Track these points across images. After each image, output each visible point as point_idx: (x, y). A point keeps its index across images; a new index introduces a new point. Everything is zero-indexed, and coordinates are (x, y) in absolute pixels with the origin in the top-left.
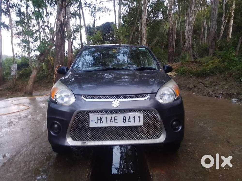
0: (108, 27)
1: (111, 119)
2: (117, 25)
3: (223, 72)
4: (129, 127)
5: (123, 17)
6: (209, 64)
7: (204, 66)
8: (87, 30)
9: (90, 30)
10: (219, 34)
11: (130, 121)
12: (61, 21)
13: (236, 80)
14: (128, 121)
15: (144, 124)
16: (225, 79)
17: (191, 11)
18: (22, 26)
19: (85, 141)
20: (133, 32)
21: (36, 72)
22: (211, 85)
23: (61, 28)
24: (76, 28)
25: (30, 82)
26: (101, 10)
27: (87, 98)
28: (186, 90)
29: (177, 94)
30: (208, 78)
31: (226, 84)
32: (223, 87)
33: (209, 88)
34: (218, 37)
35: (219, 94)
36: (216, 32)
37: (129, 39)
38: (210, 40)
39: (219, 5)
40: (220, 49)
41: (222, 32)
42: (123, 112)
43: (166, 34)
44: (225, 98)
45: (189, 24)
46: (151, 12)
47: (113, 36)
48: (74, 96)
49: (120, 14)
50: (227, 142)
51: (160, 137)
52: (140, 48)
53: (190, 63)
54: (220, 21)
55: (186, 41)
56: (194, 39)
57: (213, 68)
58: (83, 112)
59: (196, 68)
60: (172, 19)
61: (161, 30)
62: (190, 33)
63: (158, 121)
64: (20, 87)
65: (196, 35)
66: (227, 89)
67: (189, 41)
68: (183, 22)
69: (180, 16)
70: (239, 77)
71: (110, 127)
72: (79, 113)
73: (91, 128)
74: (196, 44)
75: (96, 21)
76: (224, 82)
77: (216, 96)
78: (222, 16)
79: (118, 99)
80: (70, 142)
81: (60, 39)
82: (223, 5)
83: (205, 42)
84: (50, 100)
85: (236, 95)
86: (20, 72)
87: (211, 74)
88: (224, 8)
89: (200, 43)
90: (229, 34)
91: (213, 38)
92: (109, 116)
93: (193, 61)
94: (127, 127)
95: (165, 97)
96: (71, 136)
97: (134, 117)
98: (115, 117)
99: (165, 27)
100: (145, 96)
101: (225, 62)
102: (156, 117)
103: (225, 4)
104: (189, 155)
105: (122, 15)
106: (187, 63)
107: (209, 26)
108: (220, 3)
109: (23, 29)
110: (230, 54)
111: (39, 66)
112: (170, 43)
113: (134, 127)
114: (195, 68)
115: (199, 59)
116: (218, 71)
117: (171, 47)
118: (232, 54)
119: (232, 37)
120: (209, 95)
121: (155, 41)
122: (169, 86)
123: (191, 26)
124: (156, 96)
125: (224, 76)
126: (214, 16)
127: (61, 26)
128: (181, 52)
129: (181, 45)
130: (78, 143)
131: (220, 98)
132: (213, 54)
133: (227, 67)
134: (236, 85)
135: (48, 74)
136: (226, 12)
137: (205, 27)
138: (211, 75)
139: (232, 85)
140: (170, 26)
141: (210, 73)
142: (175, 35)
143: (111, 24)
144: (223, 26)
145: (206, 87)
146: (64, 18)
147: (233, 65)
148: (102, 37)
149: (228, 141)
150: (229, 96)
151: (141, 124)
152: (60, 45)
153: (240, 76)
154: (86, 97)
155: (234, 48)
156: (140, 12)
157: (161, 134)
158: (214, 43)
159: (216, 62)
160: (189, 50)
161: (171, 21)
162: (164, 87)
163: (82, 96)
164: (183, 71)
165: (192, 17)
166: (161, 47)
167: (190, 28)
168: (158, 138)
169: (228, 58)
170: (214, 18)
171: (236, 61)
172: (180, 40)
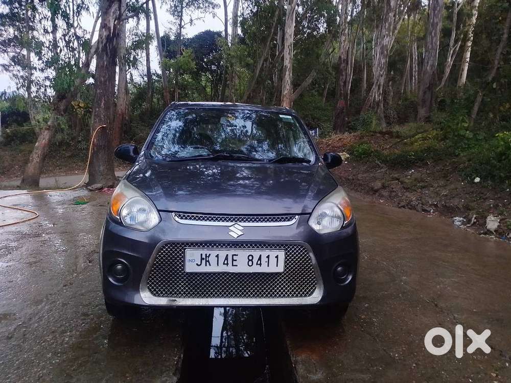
0: (208, 41)
1: (227, 258)
2: (230, 38)
3: (441, 159)
4: (259, 274)
5: (243, 24)
6: (416, 141)
7: (406, 144)
8: (163, 46)
9: (168, 45)
10: (443, 72)
11: (260, 264)
12: (109, 28)
13: (465, 179)
14: (257, 264)
15: (285, 270)
16: (443, 175)
17: (387, 24)
18: (13, 25)
19: (175, 297)
20: (262, 59)
21: (48, 135)
22: (415, 186)
23: (108, 45)
24: (137, 39)
25: (36, 157)
26: (196, 5)
27: (182, 218)
28: (367, 193)
29: (347, 217)
30: (410, 170)
31: (444, 186)
32: (439, 192)
33: (412, 192)
34: (440, 79)
35: (431, 205)
36: (434, 72)
37: (253, 72)
38: (422, 88)
39: (444, 12)
40: (442, 105)
41: (448, 70)
42: (249, 247)
43: (333, 67)
44: (441, 214)
45: (382, 53)
46: (304, 16)
47: (219, 63)
48: (157, 213)
49: (235, 16)
50: (433, 305)
51: (312, 293)
52: (281, 116)
53: (379, 135)
54: (445, 46)
55: (373, 84)
56: (389, 81)
57: (422, 151)
58: (174, 244)
59: (389, 148)
60: (346, 38)
61: (322, 58)
62: (381, 70)
63: (311, 266)
64: (6, 164)
65: (394, 72)
66: (446, 195)
67: (379, 89)
68: (370, 41)
69: (363, 29)
70: (471, 174)
71: (224, 273)
72: (166, 245)
73: (187, 273)
74: (393, 93)
75: (182, 29)
76: (442, 183)
77: (424, 210)
78: (450, 35)
79: (240, 222)
80: (146, 298)
81: (107, 68)
82: (452, 12)
83: (411, 88)
84: (109, 217)
85: (462, 210)
86: (8, 131)
87: (417, 162)
88: (455, 19)
89: (402, 91)
90: (461, 75)
91: (428, 85)
92: (223, 253)
93: (384, 130)
94: (254, 274)
95: (326, 221)
96: (148, 288)
97: (268, 257)
98: (233, 255)
99: (332, 52)
100: (291, 218)
101: (447, 139)
102: (307, 257)
103: (456, 10)
104: (362, 328)
105: (240, 19)
106: (372, 135)
107: (423, 55)
108: (447, 8)
109: (16, 33)
110: (458, 124)
111: (56, 123)
112: (341, 90)
113: (268, 274)
114: (386, 148)
115: (396, 128)
116: (432, 158)
117: (341, 99)
118: (463, 124)
119: (468, 83)
120: (410, 207)
121: (309, 80)
122: (335, 202)
123: (385, 57)
124: (310, 218)
125: (443, 169)
126: (431, 38)
127: (109, 39)
128: (362, 108)
129: (363, 93)
130: (163, 301)
131: (432, 215)
132: (426, 118)
133: (450, 150)
134: (464, 191)
135: (70, 139)
136: (458, 28)
137: (414, 57)
138: (418, 164)
139: (456, 189)
140: (342, 53)
141: (416, 160)
142: (351, 70)
143: (216, 36)
144: (451, 55)
145: (407, 189)
146: (115, 23)
147: (462, 146)
148: (196, 65)
149: (436, 303)
150: (449, 211)
151: (280, 269)
152: (105, 81)
153: (473, 172)
154: (180, 216)
155: (466, 111)
156: (279, 16)
157: (315, 289)
158: (428, 96)
159: (430, 138)
160: (378, 108)
161: (344, 42)
162: (325, 202)
163: (173, 214)
164: (362, 152)
165: (388, 37)
166: (321, 95)
167: (383, 61)
168: (310, 295)
169: (454, 133)
170: (432, 44)
171: (468, 139)
172: (361, 80)
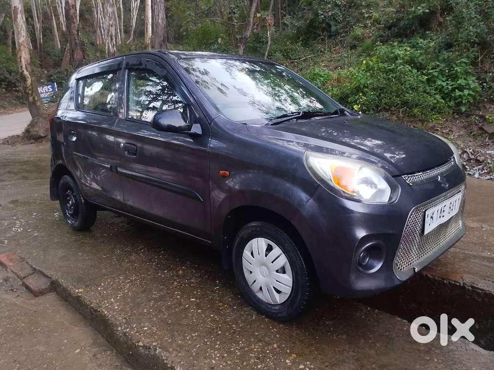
1: (441, 211)
14: (452, 210)
42: (451, 195)
58: (418, 209)
62: (110, 20)
72: (413, 212)
80: (399, 275)
92: (440, 207)
94: (449, 220)
96: (397, 264)
97: (456, 201)
98: (444, 207)
130: (410, 273)
